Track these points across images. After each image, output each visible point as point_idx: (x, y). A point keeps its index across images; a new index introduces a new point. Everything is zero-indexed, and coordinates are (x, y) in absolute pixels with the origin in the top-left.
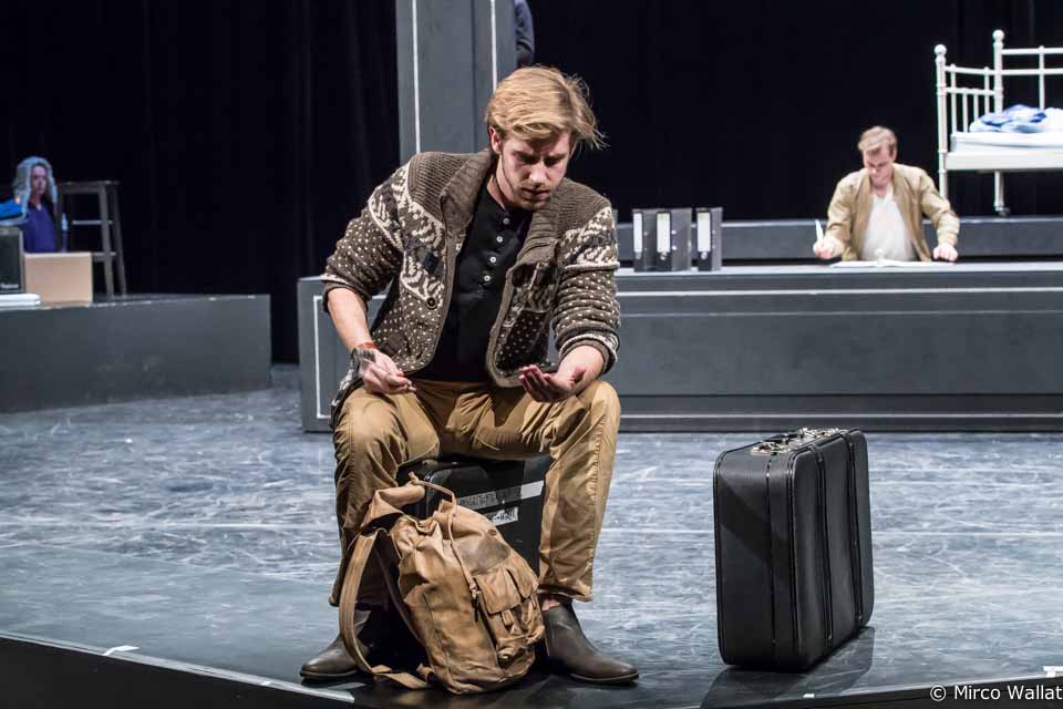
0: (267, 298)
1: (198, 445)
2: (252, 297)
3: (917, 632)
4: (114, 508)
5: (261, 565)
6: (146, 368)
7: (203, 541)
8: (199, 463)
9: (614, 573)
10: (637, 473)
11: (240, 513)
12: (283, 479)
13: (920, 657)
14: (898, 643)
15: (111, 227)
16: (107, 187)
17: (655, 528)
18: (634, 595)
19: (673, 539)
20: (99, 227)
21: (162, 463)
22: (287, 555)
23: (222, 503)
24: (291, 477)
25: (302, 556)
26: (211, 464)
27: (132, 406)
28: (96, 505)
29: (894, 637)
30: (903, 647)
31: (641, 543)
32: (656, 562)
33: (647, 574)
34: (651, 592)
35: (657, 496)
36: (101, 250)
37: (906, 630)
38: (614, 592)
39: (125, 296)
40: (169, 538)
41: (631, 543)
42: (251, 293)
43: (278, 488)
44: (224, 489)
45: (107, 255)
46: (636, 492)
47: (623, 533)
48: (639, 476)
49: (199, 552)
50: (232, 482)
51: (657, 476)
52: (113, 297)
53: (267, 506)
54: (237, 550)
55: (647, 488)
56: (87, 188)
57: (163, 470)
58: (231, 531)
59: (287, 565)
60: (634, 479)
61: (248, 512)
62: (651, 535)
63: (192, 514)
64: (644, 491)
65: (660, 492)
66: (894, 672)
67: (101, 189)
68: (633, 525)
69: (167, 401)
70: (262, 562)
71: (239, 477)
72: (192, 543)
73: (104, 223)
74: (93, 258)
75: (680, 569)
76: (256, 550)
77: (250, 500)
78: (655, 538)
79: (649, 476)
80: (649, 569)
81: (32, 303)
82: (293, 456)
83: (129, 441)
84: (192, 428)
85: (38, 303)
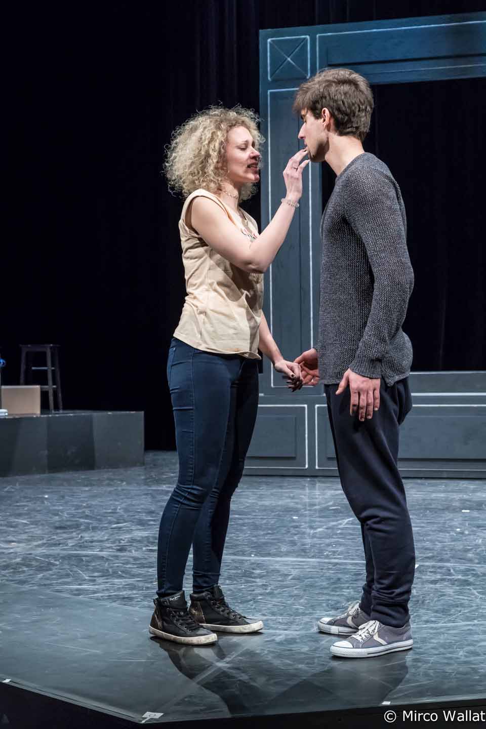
0: (142, 413)
1: (86, 499)
2: (134, 412)
3: (478, 650)
4: (14, 539)
5: (85, 580)
6: (69, 453)
7: (57, 563)
8: (80, 511)
9: (305, 590)
10: (340, 522)
11: (89, 544)
12: (125, 522)
13: (475, 671)
14: (463, 659)
15: (53, 371)
16: (51, 348)
17: (340, 559)
18: (313, 607)
19: (349, 567)
20: (46, 371)
21: (58, 510)
22: (105, 574)
23: (81, 537)
24: (130, 521)
25: (115, 575)
26: (87, 512)
27: (60, 475)
28: (5, 537)
29: (461, 653)
30: (466, 662)
31: (329, 569)
32: (334, 583)
33: (325, 592)
34: (324, 605)
35: (348, 537)
36: (47, 384)
37: (471, 648)
38: (300, 604)
39: (61, 411)
40: (37, 560)
41: (322, 569)
42: (133, 411)
43: (120, 528)
44: (87, 529)
45: (50, 387)
46: (336, 534)
47: (319, 562)
48: (341, 524)
49: (51, 570)
50: (95, 524)
51: (352, 524)
52: (53, 412)
53: (107, 540)
54: (75, 569)
55: (344, 531)
56: (39, 349)
57: (57, 515)
58: (77, 556)
59: (100, 580)
60: (337, 525)
61: (94, 544)
62: (337, 564)
63: (59, 544)
64: (341, 534)
65: (351, 534)
66: (454, 683)
67: (48, 349)
68: (327, 557)
69: (80, 472)
70: (87, 578)
71: (100, 520)
72: (50, 564)
73: (49, 368)
74: (41, 389)
75: (348, 588)
76: (87, 570)
77: (98, 535)
78: (338, 566)
79: (347, 523)
80: (327, 588)
81: (3, 414)
82: (138, 507)
83: (46, 496)
84: (87, 489)
85: (7, 414)
